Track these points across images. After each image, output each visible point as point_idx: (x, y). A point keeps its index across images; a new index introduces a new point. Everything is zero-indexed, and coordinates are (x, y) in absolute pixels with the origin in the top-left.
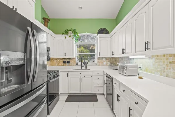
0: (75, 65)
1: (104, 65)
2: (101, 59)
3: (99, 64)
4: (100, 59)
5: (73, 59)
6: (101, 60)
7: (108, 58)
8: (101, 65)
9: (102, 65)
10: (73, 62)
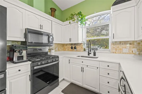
0: (83, 51)
1: (123, 53)
2: (118, 44)
3: (114, 51)
4: (116, 44)
5: (80, 45)
6: (117, 46)
7: (134, 41)
8: (118, 53)
9: (120, 53)
10: (80, 47)
